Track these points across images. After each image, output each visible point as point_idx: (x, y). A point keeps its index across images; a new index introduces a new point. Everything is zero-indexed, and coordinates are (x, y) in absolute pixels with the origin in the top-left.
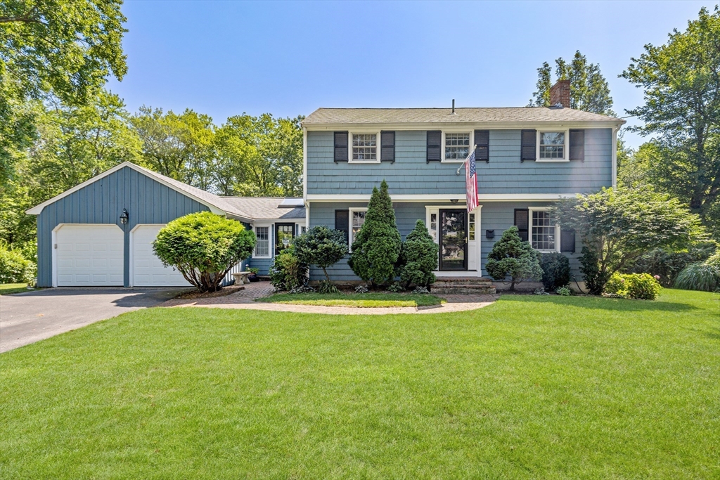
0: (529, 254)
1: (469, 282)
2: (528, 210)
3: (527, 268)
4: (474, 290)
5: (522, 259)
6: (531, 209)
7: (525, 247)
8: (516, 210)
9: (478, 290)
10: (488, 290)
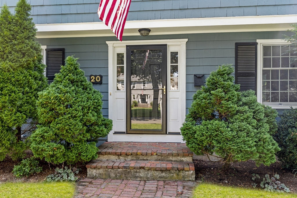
0: (250, 114)
1: (155, 157)
2: (256, 44)
3: (244, 142)
4: (158, 174)
5: (236, 125)
6: (261, 42)
7: (244, 100)
8: (237, 45)
9: (164, 174)
10: (182, 174)
